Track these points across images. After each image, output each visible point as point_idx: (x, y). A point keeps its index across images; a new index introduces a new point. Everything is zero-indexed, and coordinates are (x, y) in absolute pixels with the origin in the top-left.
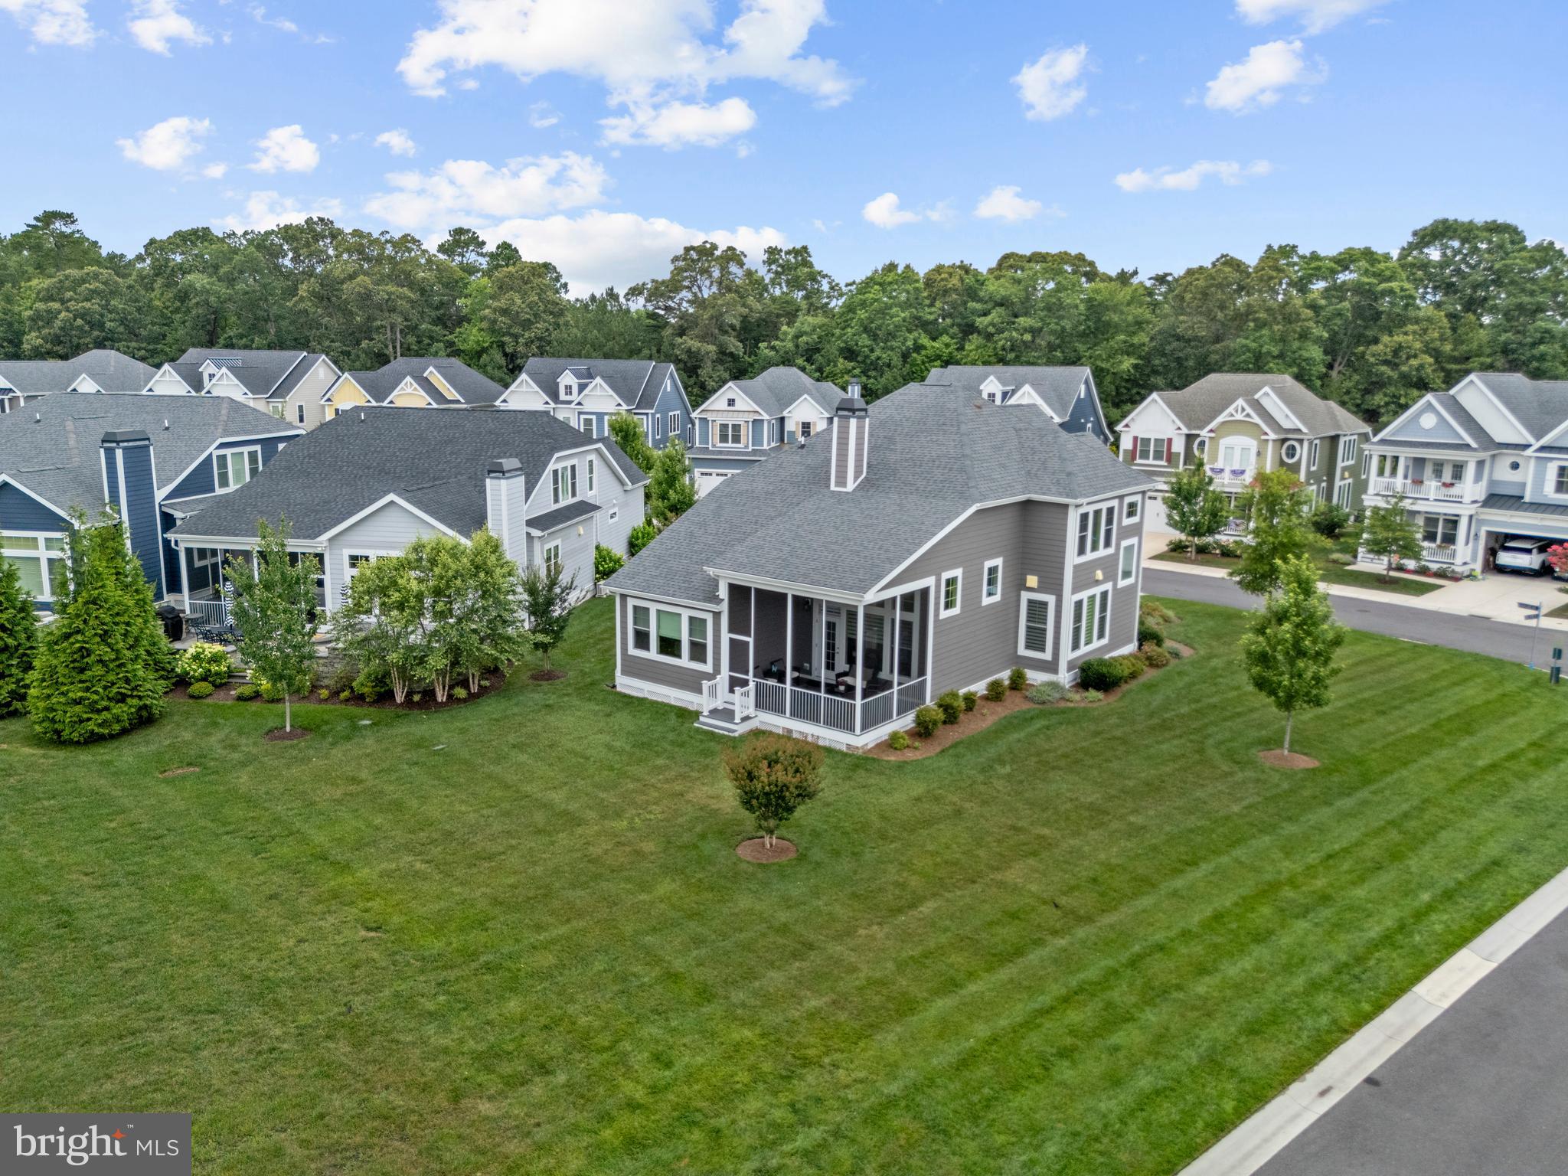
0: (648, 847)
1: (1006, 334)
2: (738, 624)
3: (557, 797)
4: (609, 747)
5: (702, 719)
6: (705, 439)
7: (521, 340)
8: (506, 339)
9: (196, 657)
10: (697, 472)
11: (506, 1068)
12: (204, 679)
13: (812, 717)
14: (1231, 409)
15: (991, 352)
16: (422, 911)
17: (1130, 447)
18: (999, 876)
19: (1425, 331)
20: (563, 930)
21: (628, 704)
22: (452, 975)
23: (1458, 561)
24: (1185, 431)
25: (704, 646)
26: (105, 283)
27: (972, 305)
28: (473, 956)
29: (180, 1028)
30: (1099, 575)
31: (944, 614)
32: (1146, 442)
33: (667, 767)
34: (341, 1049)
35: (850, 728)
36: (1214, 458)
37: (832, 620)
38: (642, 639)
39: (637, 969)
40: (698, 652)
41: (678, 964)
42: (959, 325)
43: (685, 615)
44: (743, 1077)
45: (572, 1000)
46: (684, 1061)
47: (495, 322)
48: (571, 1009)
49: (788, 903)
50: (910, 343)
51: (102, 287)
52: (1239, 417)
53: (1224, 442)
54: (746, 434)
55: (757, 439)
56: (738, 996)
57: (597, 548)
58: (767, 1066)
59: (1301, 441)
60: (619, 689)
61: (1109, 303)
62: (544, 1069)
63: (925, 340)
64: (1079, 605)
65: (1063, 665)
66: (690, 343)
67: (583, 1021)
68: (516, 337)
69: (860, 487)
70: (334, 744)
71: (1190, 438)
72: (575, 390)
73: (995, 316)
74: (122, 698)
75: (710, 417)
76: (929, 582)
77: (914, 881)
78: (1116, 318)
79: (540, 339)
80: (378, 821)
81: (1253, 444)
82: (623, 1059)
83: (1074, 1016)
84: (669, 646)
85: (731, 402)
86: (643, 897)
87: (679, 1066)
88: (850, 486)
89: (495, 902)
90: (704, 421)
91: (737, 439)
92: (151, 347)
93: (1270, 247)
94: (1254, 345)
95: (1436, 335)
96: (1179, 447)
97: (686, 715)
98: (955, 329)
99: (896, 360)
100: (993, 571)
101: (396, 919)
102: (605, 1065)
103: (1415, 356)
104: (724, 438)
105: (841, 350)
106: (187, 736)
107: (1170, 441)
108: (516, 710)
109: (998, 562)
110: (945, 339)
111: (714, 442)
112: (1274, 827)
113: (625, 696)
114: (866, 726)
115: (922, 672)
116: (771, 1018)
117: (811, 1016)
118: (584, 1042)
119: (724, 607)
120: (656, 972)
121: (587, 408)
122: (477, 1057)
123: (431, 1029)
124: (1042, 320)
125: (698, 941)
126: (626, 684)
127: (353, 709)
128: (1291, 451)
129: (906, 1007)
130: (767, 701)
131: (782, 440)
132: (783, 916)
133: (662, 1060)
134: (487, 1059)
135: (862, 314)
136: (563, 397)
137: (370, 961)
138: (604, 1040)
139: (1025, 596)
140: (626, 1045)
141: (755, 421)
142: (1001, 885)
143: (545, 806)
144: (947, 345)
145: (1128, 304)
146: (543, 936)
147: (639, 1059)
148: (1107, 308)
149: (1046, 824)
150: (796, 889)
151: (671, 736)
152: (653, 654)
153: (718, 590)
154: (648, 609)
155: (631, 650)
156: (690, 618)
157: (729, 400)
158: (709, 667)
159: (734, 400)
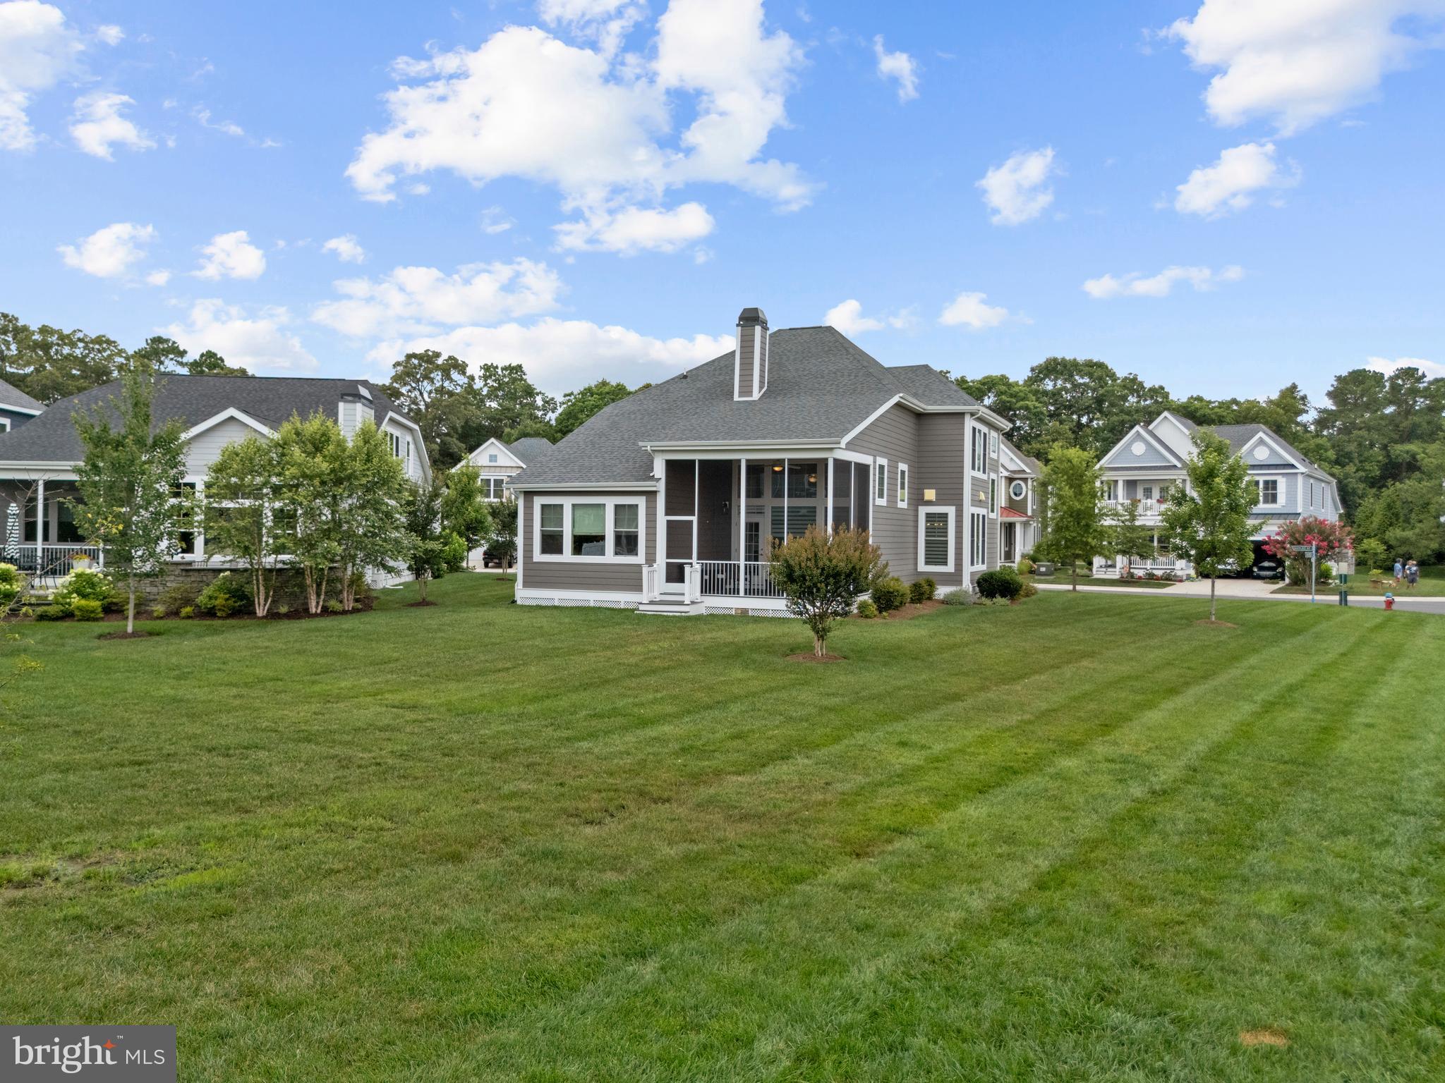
0: (686, 658)
5: (641, 608)
21: (542, 608)
23: (1178, 566)
25: (634, 537)
30: (982, 496)
31: (878, 501)
33: (639, 628)
38: (553, 543)
43: (610, 504)
59: (1026, 480)
60: (520, 603)
64: (973, 519)
65: (966, 576)
76: (870, 460)
84: (589, 543)
85: (493, 458)
88: (756, 395)
97: (618, 610)
100: (903, 474)
109: (906, 468)
119: (662, 487)
126: (530, 596)
130: (714, 584)
139: (923, 511)
151: (618, 617)
152: (567, 556)
153: (652, 471)
154: (561, 506)
155: (538, 557)
156: (617, 507)
157: (491, 456)
158: (640, 558)
159: (496, 456)
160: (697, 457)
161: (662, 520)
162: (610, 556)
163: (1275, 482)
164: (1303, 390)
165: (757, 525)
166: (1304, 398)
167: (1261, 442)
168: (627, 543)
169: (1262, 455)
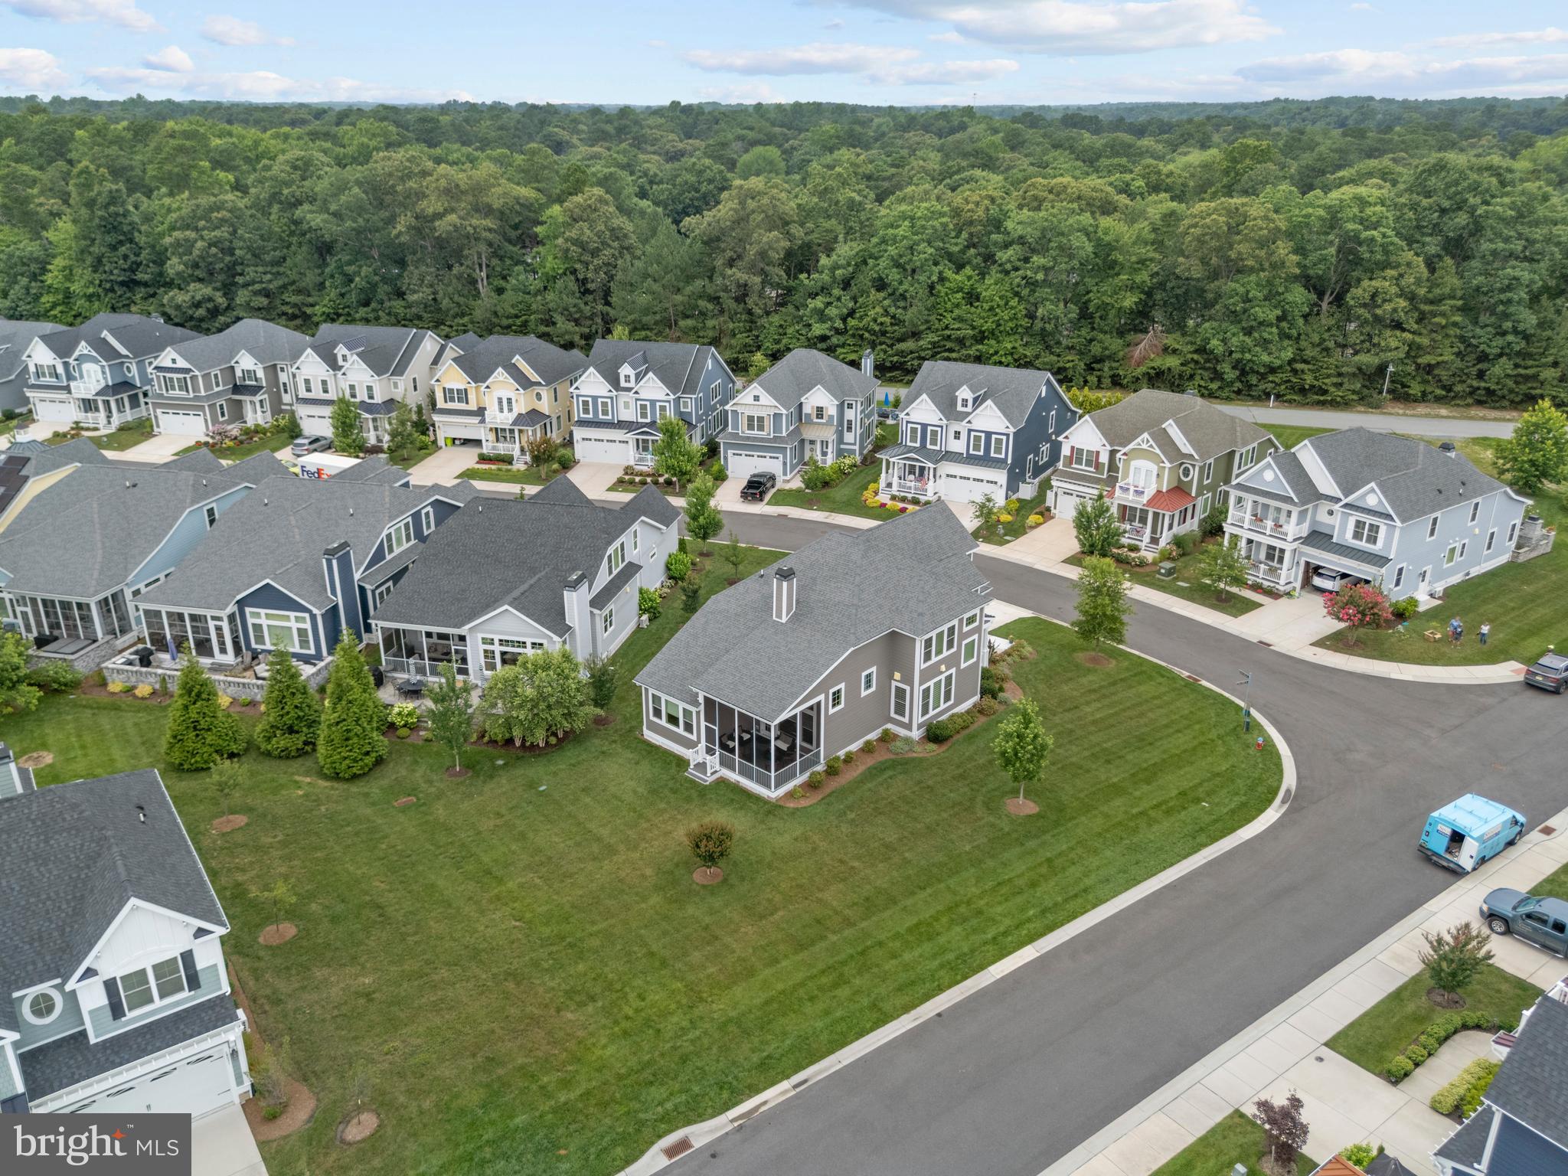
0: (648, 872)
1: (1021, 272)
2: (709, 718)
3: (605, 832)
4: (635, 792)
5: (690, 767)
6: (736, 426)
7: (591, 267)
8: (578, 266)
9: (399, 714)
10: (730, 452)
11: (577, 998)
12: (405, 726)
13: (750, 777)
14: (1139, 440)
15: (1007, 287)
16: (539, 910)
17: (1068, 454)
18: (820, 895)
19: (1401, 276)
20: (604, 925)
21: (649, 753)
22: (554, 949)
23: (1282, 581)
24: (1109, 448)
25: (692, 726)
26: (230, 211)
27: (994, 238)
28: (563, 938)
29: (444, 973)
30: (943, 668)
31: (831, 711)
32: (1080, 451)
33: (664, 811)
34: (510, 986)
35: (768, 786)
36: (1126, 475)
38: (657, 713)
39: (636, 949)
40: (688, 727)
41: (654, 948)
42: (981, 256)
43: (681, 706)
44: (673, 1006)
45: (606, 965)
46: (651, 997)
47: (568, 250)
48: (606, 970)
49: (712, 912)
50: (935, 278)
51: (228, 215)
52: (1144, 446)
53: (1134, 464)
54: (768, 424)
55: (777, 428)
56: (679, 965)
57: (641, 591)
58: (684, 1001)
59: (1194, 466)
60: (645, 737)
61: (1117, 243)
62: (593, 999)
63: (949, 273)
64: (926, 691)
65: (915, 726)
66: (739, 275)
67: (610, 976)
68: (587, 264)
69: (790, 621)
70: (484, 782)
71: (1113, 453)
72: (633, 379)
74: (367, 753)
75: (740, 409)
76: (821, 697)
77: (778, 898)
78: (1121, 258)
79: (608, 264)
80: (514, 847)
81: (1154, 468)
82: (625, 996)
83: (824, 980)
84: (673, 720)
85: (756, 398)
86: (643, 906)
87: (648, 1000)
88: (784, 620)
89: (573, 907)
90: (735, 412)
91: (761, 428)
92: (274, 270)
95: (1412, 280)
96: (1104, 458)
97: (683, 763)
98: (979, 259)
99: (923, 292)
100: (869, 676)
101: (528, 915)
102: (618, 998)
103: (1390, 301)
104: (751, 427)
105: (873, 280)
106: (404, 772)
107: (1098, 453)
108: (584, 756)
109: (874, 669)
111: (743, 430)
112: (980, 862)
113: (649, 742)
114: (777, 786)
115: (818, 745)
116: (691, 977)
117: (709, 976)
118: (609, 987)
119: (702, 708)
120: (644, 950)
121: (642, 396)
122: (566, 992)
123: (547, 978)
124: (1054, 259)
125: (665, 933)
126: (649, 735)
127: (490, 749)
128: (1186, 472)
129: (751, 973)
130: (725, 763)
131: (801, 419)
132: (707, 920)
133: (641, 997)
134: (570, 993)
135: (892, 250)
136: (623, 384)
137: (519, 939)
138: (618, 986)
139: (894, 684)
140: (627, 989)
141: (775, 415)
142: (819, 901)
143: (599, 839)
144: (969, 278)
145: (1134, 243)
146: (595, 928)
147: (632, 996)
148: (1115, 249)
149: (859, 858)
150: (717, 902)
151: (671, 784)
152: (664, 722)
154: (661, 697)
155: (652, 717)
156: (684, 708)
158: (694, 737)
161: (703, 724)
162: (682, 731)
163: (1377, 527)
167: (1373, 490)
169: (1372, 501)
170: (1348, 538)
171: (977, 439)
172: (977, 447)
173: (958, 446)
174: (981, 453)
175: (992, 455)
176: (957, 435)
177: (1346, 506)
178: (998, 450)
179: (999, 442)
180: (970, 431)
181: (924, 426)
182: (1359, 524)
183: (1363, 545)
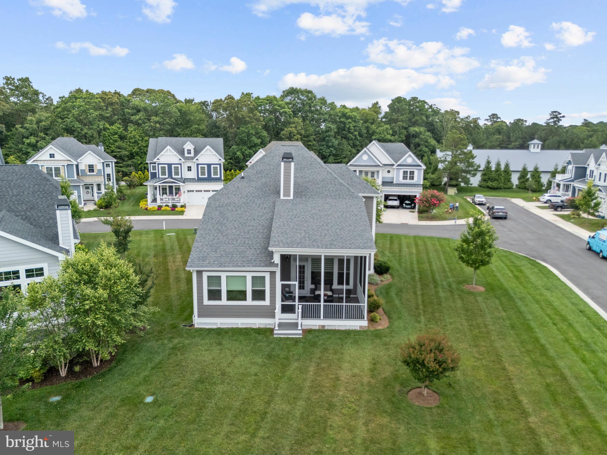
5: (275, 332)
13: (338, 316)
21: (218, 334)
25: (263, 292)
27: (126, 110)
35: (361, 318)
37: (302, 264)
38: (214, 295)
42: (121, 119)
43: (249, 276)
50: (101, 127)
54: (64, 172)
60: (196, 326)
61: (189, 112)
63: (108, 126)
69: (295, 197)
73: (141, 115)
75: (39, 164)
78: (192, 118)
84: (237, 295)
88: (292, 196)
91: (58, 175)
93: (243, 93)
94: (246, 130)
110: (117, 125)
113: (201, 329)
119: (278, 268)
126: (199, 322)
130: (307, 314)
131: (79, 173)
141: (68, 165)
144: (119, 128)
148: (188, 114)
152: (224, 301)
153: (272, 259)
154: (220, 277)
155: (206, 302)
156: (253, 277)
157: (50, 155)
158: (267, 302)
159: (53, 155)
160: (298, 254)
161: (279, 284)
162: (249, 301)
163: (413, 172)
164: (380, 104)
165: (304, 267)
166: (380, 107)
167: (410, 156)
168: (259, 295)
169: (409, 161)
170: (401, 180)
171: (203, 168)
172: (203, 173)
173: (192, 175)
174: (206, 176)
175: (213, 176)
176: (189, 169)
177: (398, 165)
178: (215, 173)
179: (215, 169)
180: (198, 165)
181: (170, 165)
182: (405, 173)
183: (408, 181)
